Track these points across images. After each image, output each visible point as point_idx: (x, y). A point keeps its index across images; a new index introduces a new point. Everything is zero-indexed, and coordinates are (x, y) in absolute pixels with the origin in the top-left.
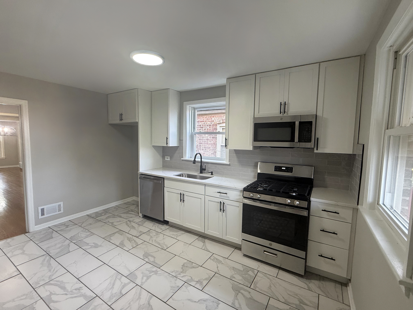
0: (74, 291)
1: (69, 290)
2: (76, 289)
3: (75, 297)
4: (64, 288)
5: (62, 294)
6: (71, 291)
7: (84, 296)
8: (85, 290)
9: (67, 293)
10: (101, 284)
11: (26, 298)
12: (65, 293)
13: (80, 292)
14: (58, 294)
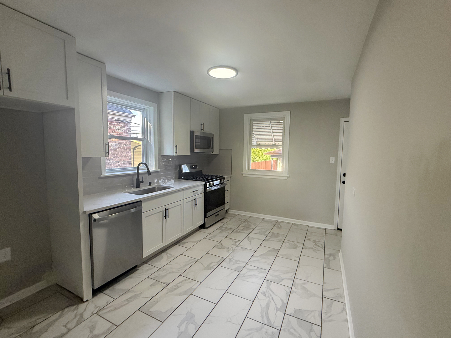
0: (267, 296)
1: (268, 299)
2: (265, 296)
3: (272, 291)
4: (268, 305)
5: (274, 301)
6: (268, 297)
7: (268, 287)
8: (263, 289)
9: (271, 298)
10: (253, 283)
11: (292, 328)
12: (272, 301)
13: (266, 291)
14: (275, 304)
